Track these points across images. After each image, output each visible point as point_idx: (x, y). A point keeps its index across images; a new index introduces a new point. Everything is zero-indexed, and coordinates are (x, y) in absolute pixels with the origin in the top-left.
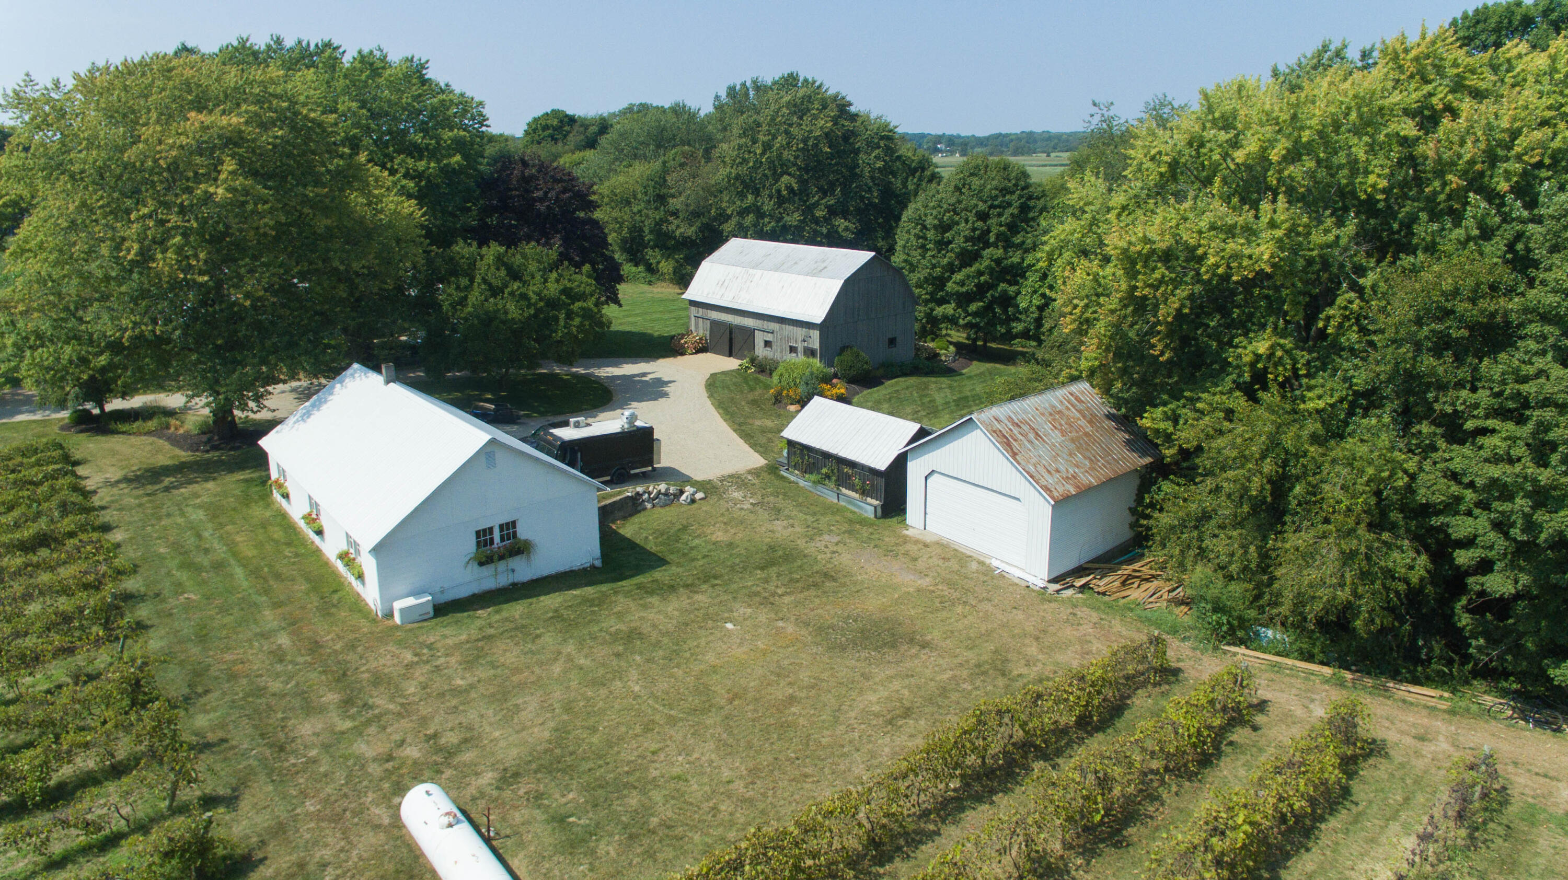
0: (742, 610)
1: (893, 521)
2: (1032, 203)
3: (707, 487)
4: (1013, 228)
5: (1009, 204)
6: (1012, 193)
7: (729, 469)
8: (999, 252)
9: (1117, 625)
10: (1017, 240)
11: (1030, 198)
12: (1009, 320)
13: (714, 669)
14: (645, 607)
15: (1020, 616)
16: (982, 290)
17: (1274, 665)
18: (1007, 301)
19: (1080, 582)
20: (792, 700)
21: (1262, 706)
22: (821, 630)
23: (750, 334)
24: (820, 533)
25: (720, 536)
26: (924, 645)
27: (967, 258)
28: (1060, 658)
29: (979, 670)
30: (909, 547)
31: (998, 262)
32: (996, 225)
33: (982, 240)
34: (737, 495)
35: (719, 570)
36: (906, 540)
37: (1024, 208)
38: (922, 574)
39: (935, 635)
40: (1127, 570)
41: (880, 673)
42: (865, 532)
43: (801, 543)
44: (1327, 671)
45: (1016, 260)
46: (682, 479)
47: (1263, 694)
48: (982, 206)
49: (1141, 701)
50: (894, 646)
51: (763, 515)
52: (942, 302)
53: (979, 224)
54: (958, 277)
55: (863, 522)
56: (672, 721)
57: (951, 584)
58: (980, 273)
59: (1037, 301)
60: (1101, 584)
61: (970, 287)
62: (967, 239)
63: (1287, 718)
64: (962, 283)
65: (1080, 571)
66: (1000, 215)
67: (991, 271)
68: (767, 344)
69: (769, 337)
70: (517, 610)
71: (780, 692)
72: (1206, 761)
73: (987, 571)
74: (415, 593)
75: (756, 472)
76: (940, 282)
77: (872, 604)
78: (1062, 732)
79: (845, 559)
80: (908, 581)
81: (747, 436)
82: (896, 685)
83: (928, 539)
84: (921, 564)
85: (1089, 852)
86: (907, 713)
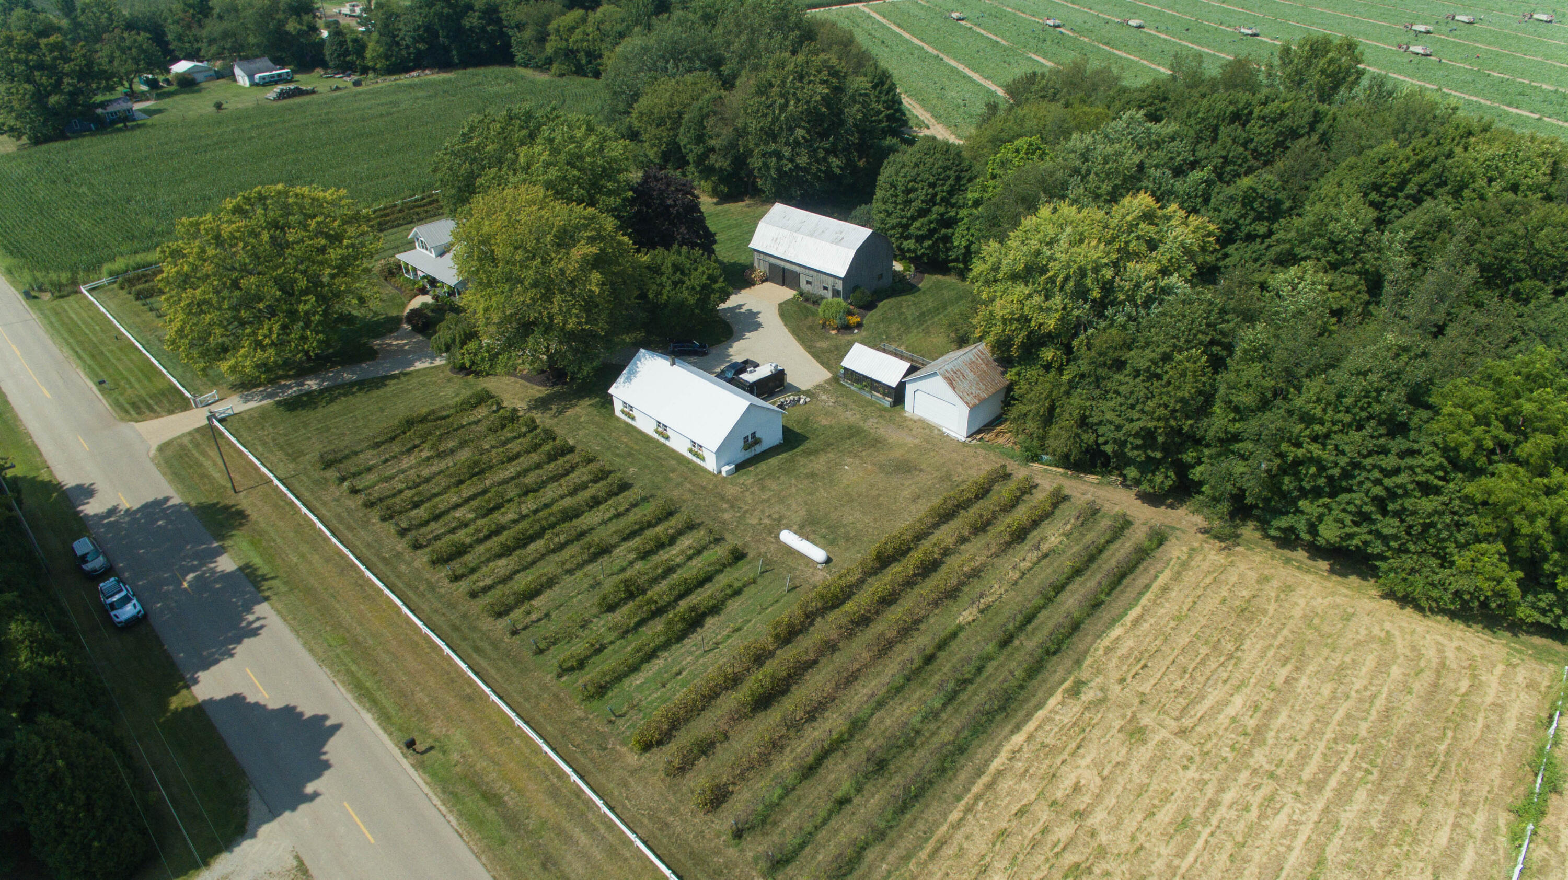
0: (849, 460)
1: (898, 407)
2: (963, 174)
3: (807, 393)
4: (951, 193)
5: (949, 178)
6: (950, 169)
7: (816, 383)
8: (942, 210)
9: (992, 457)
10: (953, 201)
11: (962, 171)
12: (948, 250)
13: (848, 486)
14: (811, 461)
15: (955, 455)
16: (932, 232)
17: (1045, 470)
18: (947, 239)
19: (979, 437)
20: (879, 495)
21: (1036, 486)
22: (881, 467)
23: (797, 276)
24: (868, 418)
25: (825, 422)
26: (921, 471)
27: (922, 213)
28: (970, 472)
29: (942, 479)
30: (908, 423)
31: (942, 215)
32: (942, 190)
33: (932, 201)
34: (824, 397)
35: (831, 440)
36: (906, 419)
37: (958, 178)
38: (915, 437)
39: (923, 466)
40: (998, 429)
41: (907, 483)
42: (887, 415)
43: (861, 423)
44: (1061, 470)
45: (952, 214)
46: (798, 391)
47: (1038, 481)
48: (932, 179)
49: (996, 487)
50: (909, 471)
51: (840, 409)
52: (907, 238)
53: (930, 191)
54: (917, 224)
55: (885, 409)
56: (842, 505)
57: (927, 441)
58: (931, 222)
59: (964, 244)
60: (987, 437)
61: (924, 232)
62: (923, 201)
63: (1044, 490)
64: (919, 229)
65: (979, 432)
66: (943, 185)
67: (937, 221)
68: (808, 283)
69: (810, 279)
70: (763, 466)
71: (874, 493)
72: (1013, 506)
73: (942, 434)
74: (728, 464)
75: (828, 382)
76: (906, 227)
77: (897, 453)
78: (969, 500)
79: (882, 431)
80: (911, 441)
81: (817, 355)
82: (913, 487)
83: (915, 418)
84: (914, 432)
85: (976, 534)
86: (919, 497)
